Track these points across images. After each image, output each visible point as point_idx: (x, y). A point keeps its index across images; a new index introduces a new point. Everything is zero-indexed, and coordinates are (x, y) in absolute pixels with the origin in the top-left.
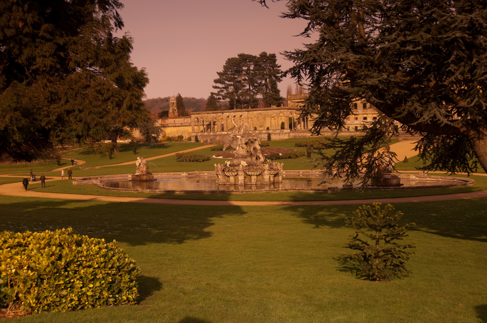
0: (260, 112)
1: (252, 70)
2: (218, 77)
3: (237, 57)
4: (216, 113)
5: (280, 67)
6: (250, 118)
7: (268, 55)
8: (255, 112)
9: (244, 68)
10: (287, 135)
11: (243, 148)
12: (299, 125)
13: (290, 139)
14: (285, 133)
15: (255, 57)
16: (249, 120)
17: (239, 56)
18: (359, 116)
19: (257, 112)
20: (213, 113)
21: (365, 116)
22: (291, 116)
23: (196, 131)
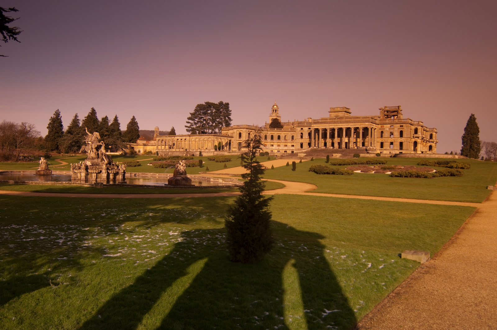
0: (197, 137)
1: (213, 113)
2: (190, 116)
3: (204, 104)
4: (171, 137)
5: (231, 111)
7: (224, 103)
9: (209, 112)
10: (212, 153)
11: (93, 152)
12: (226, 147)
13: (214, 156)
14: (211, 152)
15: (216, 104)
16: (190, 142)
17: (205, 103)
18: (268, 143)
19: (195, 137)
20: (169, 137)
21: (272, 144)
22: (221, 141)
23: (160, 149)
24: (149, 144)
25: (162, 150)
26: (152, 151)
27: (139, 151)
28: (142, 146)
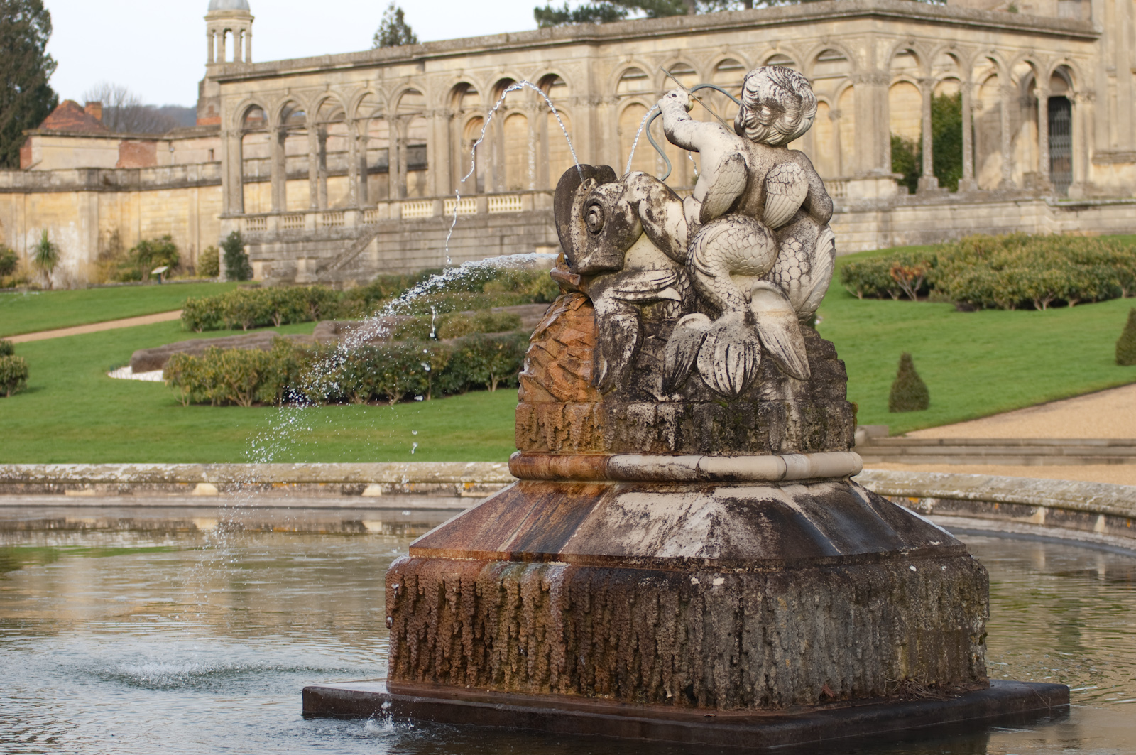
0: (682, 43)
6: (607, 96)
8: (646, 47)
16: (604, 110)
22: (950, 90)
23: (268, 208)
24: (148, 176)
25: (283, 223)
26: (183, 243)
27: (48, 253)
28: (73, 197)
